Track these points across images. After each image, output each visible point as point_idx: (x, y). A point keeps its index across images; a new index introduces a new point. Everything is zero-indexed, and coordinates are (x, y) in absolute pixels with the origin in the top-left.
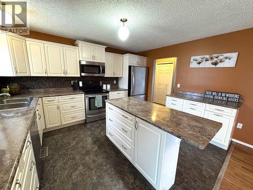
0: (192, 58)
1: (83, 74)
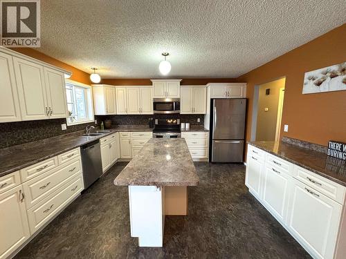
0: (307, 75)
1: (156, 112)
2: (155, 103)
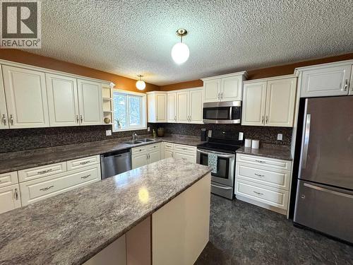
1: (207, 121)
2: (205, 110)
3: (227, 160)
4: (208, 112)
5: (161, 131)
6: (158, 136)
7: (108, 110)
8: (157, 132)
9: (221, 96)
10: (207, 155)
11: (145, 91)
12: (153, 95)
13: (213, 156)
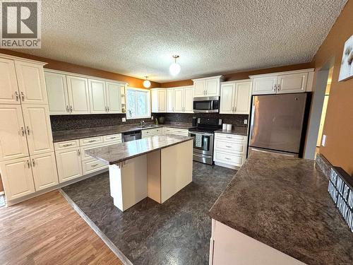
0: (346, 46)
1: (196, 111)
2: (195, 103)
3: (208, 137)
4: (197, 104)
5: (162, 119)
6: (160, 123)
7: (123, 103)
8: (159, 120)
9: (205, 92)
10: (195, 135)
11: (149, 89)
12: (156, 91)
13: (199, 135)
